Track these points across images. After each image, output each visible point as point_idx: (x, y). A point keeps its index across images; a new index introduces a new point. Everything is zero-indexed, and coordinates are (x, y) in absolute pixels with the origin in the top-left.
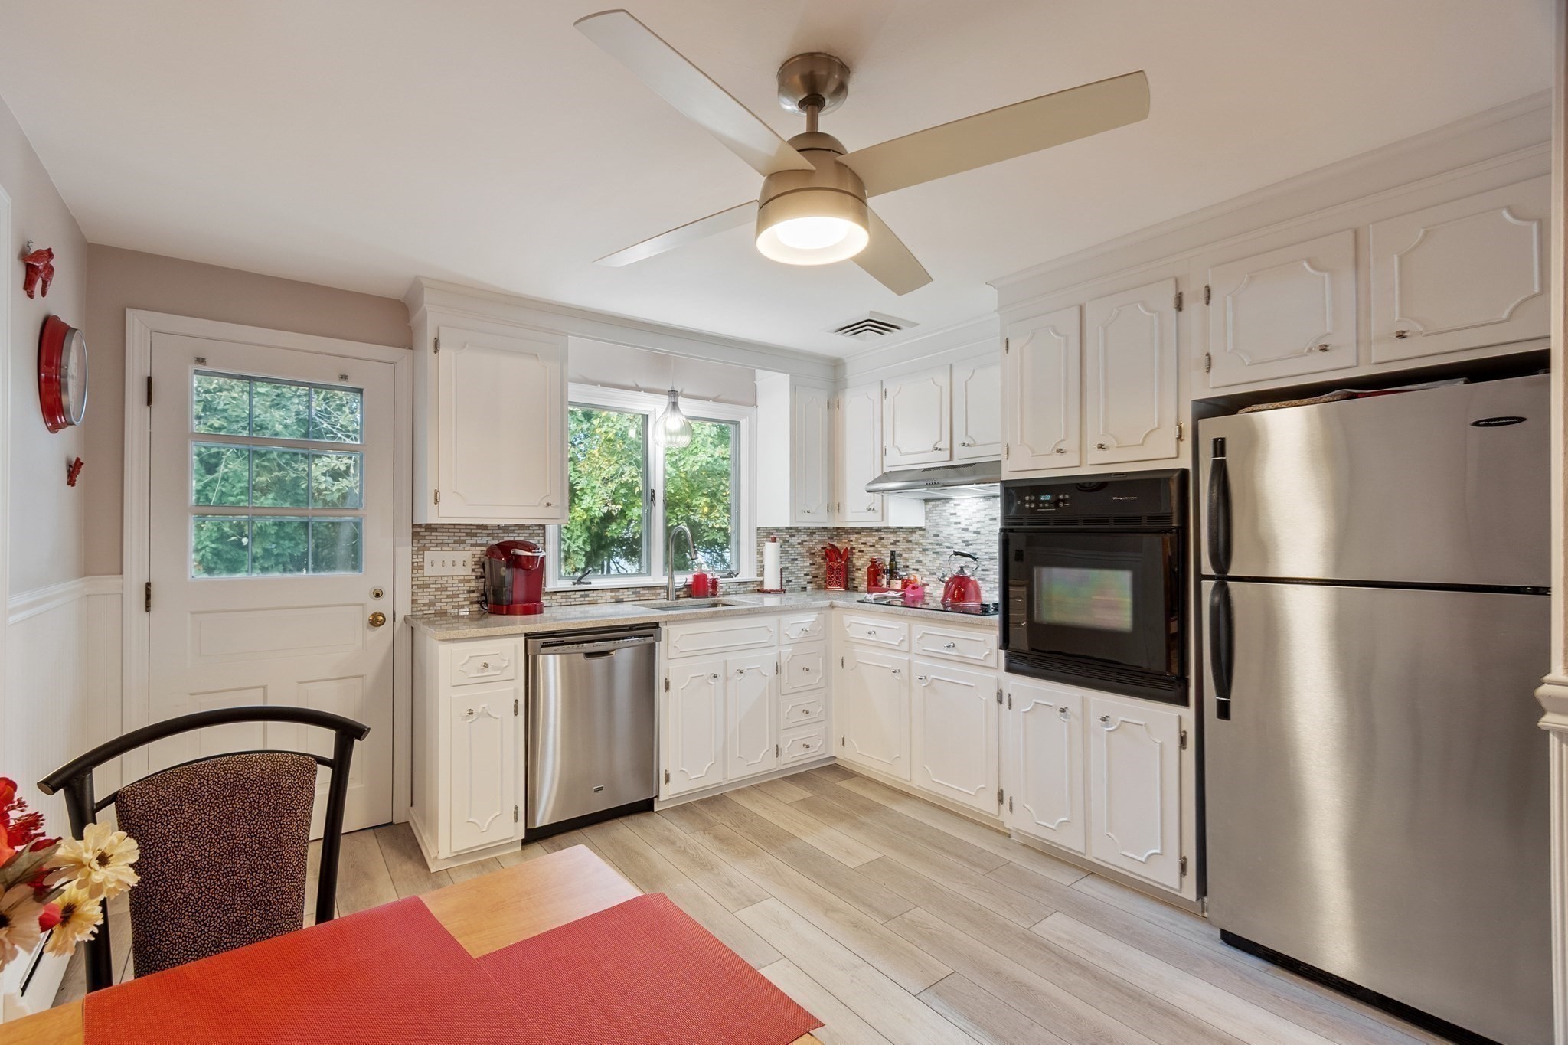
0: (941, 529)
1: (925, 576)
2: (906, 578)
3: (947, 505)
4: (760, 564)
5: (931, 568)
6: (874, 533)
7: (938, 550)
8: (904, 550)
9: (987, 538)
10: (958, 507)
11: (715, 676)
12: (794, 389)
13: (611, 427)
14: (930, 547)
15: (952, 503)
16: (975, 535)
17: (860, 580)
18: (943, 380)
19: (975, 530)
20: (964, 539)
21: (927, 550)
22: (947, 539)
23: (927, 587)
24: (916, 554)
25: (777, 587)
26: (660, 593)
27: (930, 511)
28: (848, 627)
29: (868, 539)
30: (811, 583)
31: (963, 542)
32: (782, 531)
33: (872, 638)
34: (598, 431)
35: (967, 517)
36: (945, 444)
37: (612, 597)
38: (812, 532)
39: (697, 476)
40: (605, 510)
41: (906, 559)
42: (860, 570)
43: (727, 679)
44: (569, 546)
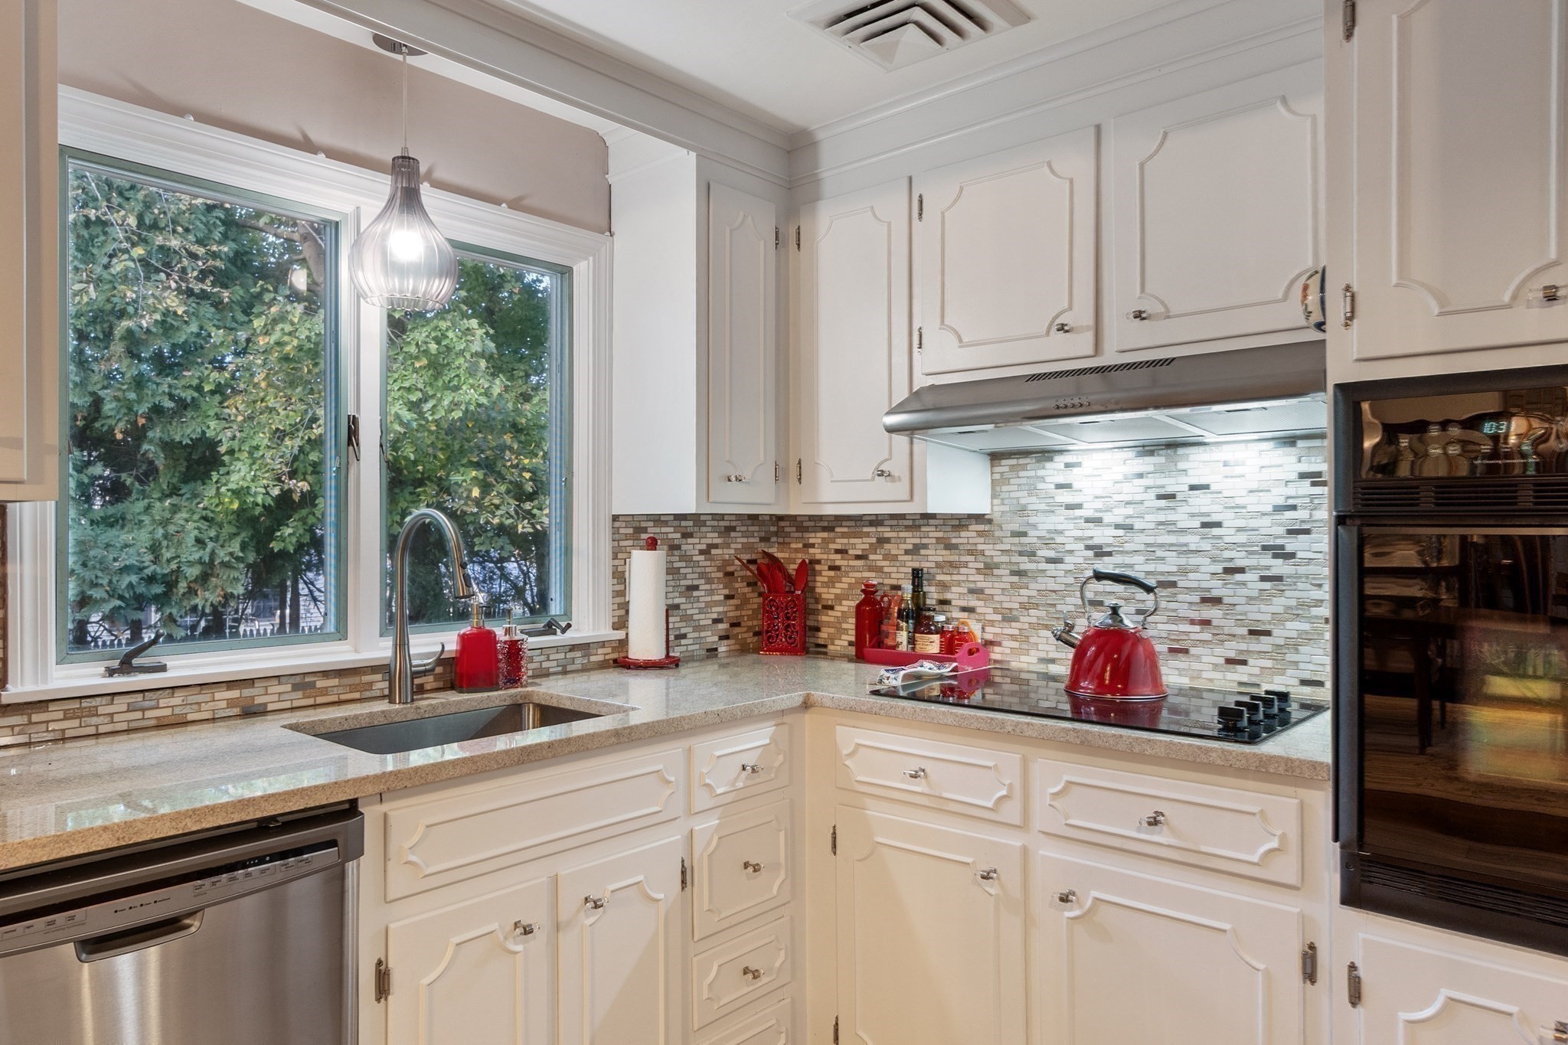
0: (1032, 520)
1: (992, 623)
2: (950, 627)
3: (1048, 465)
4: (619, 600)
5: (1005, 605)
6: (865, 529)
7: (1023, 567)
8: (938, 565)
9: (1151, 540)
10: (1075, 470)
11: (528, 931)
12: (706, 190)
13: (290, 334)
14: (1005, 559)
15: (1060, 461)
16: (1121, 532)
17: (832, 630)
18: (1078, 164)
19: (1120, 520)
20: (1090, 542)
21: (997, 566)
22: (1047, 543)
23: (997, 649)
24: (969, 574)
25: (656, 653)
26: (371, 684)
27: (1004, 481)
28: (850, 755)
29: (852, 541)
30: (727, 637)
31: (1088, 548)
32: (665, 524)
33: (918, 786)
34: (262, 341)
35: (1099, 492)
36: (1082, 315)
37: (231, 703)
38: (728, 525)
39: (460, 430)
40: (276, 492)
41: (944, 586)
42: (832, 608)
43: (557, 927)
44: (213, 554)
